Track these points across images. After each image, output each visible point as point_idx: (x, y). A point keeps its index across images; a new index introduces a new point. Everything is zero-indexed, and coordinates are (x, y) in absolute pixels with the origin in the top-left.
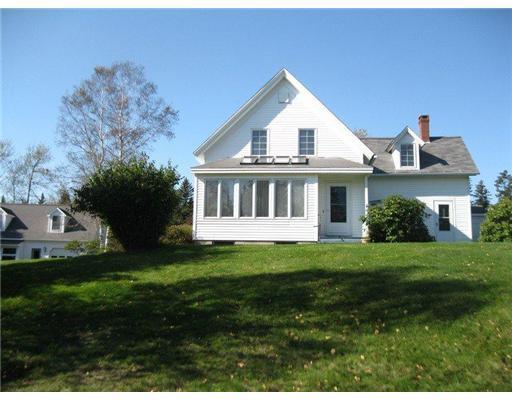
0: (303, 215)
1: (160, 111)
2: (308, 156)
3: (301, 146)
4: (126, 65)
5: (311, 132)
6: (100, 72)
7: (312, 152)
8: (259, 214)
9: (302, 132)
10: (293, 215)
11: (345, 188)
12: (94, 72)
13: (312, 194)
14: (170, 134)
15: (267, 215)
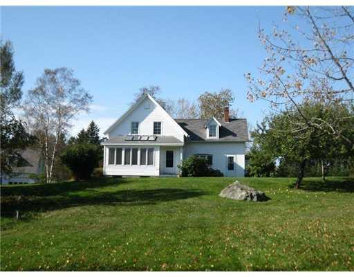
0: (152, 164)
1: (82, 96)
2: (157, 135)
3: (155, 130)
4: (63, 69)
5: (160, 123)
6: (48, 72)
7: (160, 133)
8: (133, 164)
9: (155, 123)
10: (148, 164)
11: (172, 152)
12: (44, 72)
13: (157, 155)
14: (87, 110)
15: (136, 164)
